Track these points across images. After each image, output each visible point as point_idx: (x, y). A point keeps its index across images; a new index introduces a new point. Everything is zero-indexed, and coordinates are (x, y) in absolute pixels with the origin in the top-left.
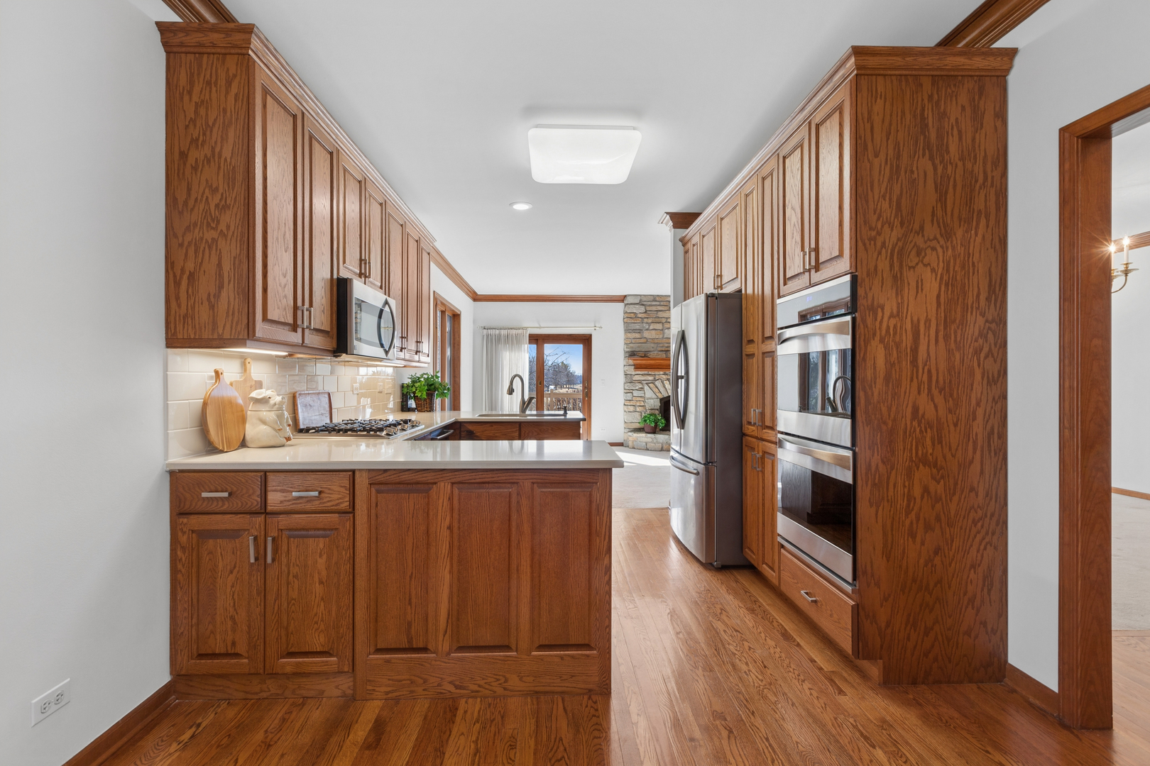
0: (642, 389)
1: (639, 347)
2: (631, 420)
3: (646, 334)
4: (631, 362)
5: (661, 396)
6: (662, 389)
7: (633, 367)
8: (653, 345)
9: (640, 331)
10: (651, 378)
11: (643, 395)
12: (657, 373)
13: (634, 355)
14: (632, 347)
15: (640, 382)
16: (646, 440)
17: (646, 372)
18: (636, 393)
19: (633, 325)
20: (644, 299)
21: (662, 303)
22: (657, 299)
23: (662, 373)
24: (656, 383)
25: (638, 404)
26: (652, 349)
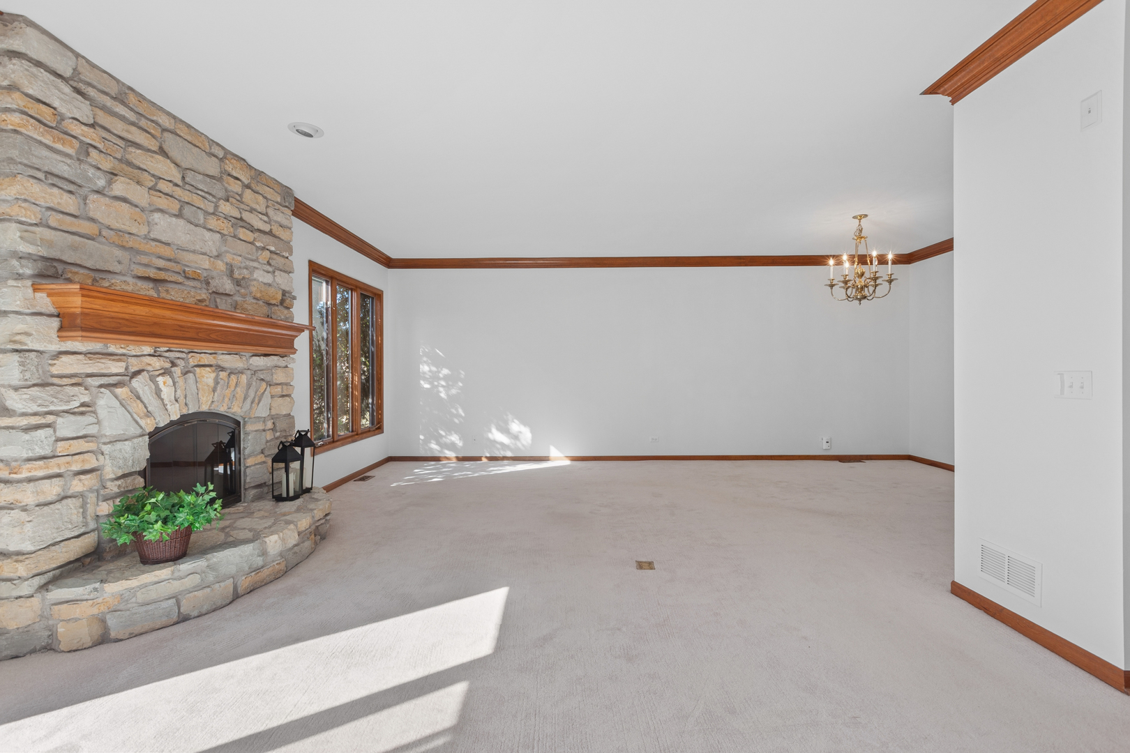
0: (86, 408)
1: (74, 248)
2: (51, 535)
3: (99, 208)
4: (44, 301)
5: (149, 426)
6: (153, 404)
7: (55, 323)
8: (118, 253)
9: (71, 186)
10: (116, 367)
11: (93, 430)
12: (133, 349)
13: (55, 276)
14: (50, 244)
15: (78, 381)
16: (176, 586)
17: (96, 346)
18: (66, 426)
19: (45, 153)
20: (87, 75)
21: (143, 123)
22: (132, 99)
23: (148, 350)
24: (136, 383)
25: (76, 467)
26: (117, 268)
